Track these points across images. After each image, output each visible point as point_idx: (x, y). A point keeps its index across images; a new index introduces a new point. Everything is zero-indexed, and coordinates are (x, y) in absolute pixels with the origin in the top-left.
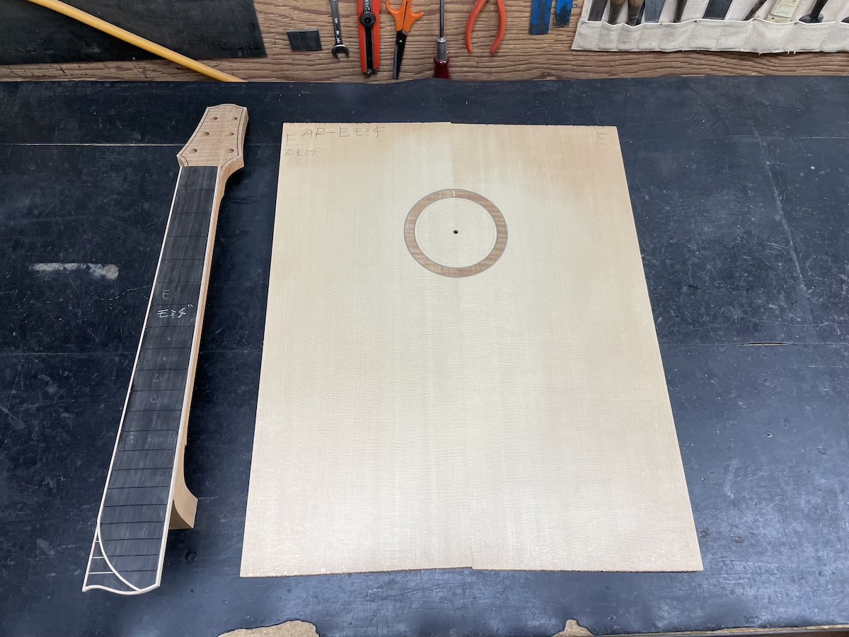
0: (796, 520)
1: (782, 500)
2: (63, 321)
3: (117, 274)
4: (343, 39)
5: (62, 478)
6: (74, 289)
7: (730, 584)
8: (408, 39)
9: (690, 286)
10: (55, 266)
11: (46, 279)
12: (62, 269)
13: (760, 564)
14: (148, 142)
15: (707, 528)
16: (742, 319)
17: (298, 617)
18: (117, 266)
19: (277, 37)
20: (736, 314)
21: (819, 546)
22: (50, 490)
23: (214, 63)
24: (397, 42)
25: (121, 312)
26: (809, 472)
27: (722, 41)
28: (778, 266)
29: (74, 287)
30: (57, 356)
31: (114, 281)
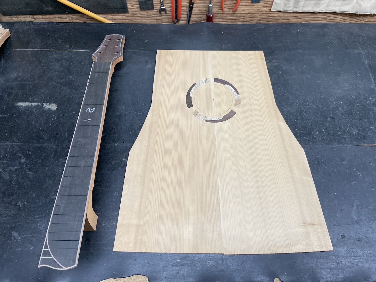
2: (30, 129)
3: (56, 108)
4: (164, 4)
5: (26, 202)
7: (356, 261)
8: (195, 5)
9: (331, 118)
10: (27, 104)
11: (23, 110)
12: (30, 105)
13: (370, 252)
14: (73, 49)
15: (344, 234)
16: (358, 133)
17: (140, 273)
18: (56, 104)
19: (134, 3)
20: (355, 131)
22: (20, 208)
23: (104, 16)
24: (189, 6)
25: (57, 125)
27: (342, 8)
28: (374, 109)
29: (36, 113)
30: (26, 145)
31: (54, 111)
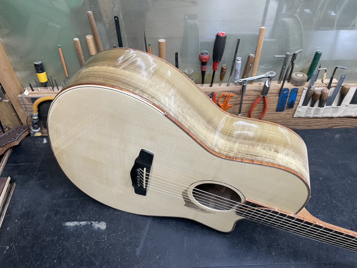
2: (80, 253)
3: (106, 226)
6: (85, 235)
10: (76, 223)
11: (71, 230)
12: (79, 224)
18: (106, 222)
25: (108, 247)
31: (104, 230)
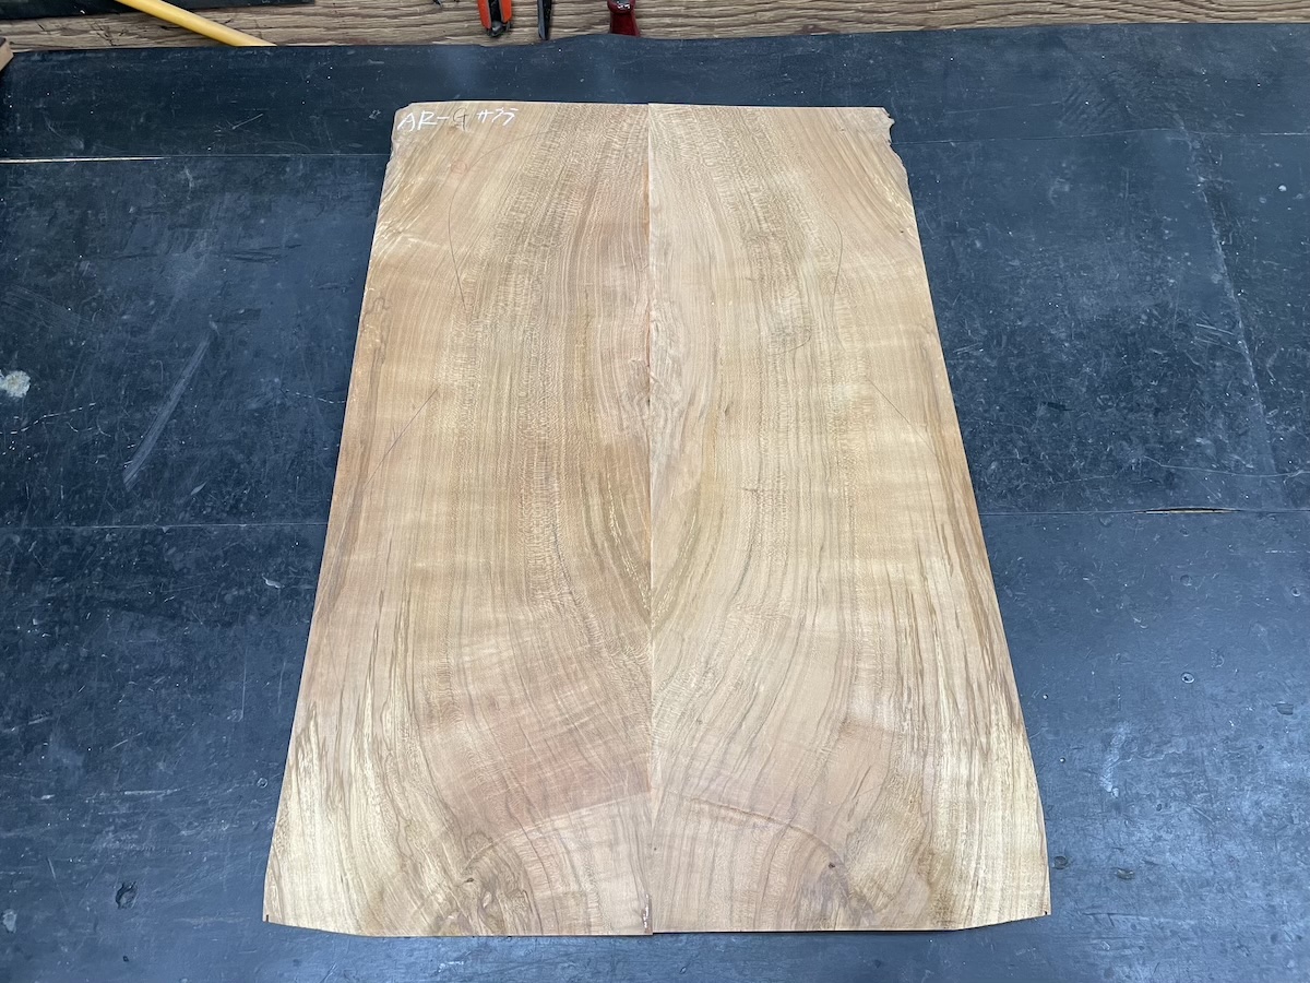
0: (1231, 836)
1: (1209, 800)
7: (1105, 956)
9: (1050, 404)
13: (1162, 920)
14: (96, 155)
15: (1066, 852)
16: (1145, 464)
18: (28, 374)
20: (1135, 456)
21: (1274, 887)
23: (224, 16)
25: (29, 454)
26: (1261, 748)
28: (1215, 366)
31: (21, 399)
